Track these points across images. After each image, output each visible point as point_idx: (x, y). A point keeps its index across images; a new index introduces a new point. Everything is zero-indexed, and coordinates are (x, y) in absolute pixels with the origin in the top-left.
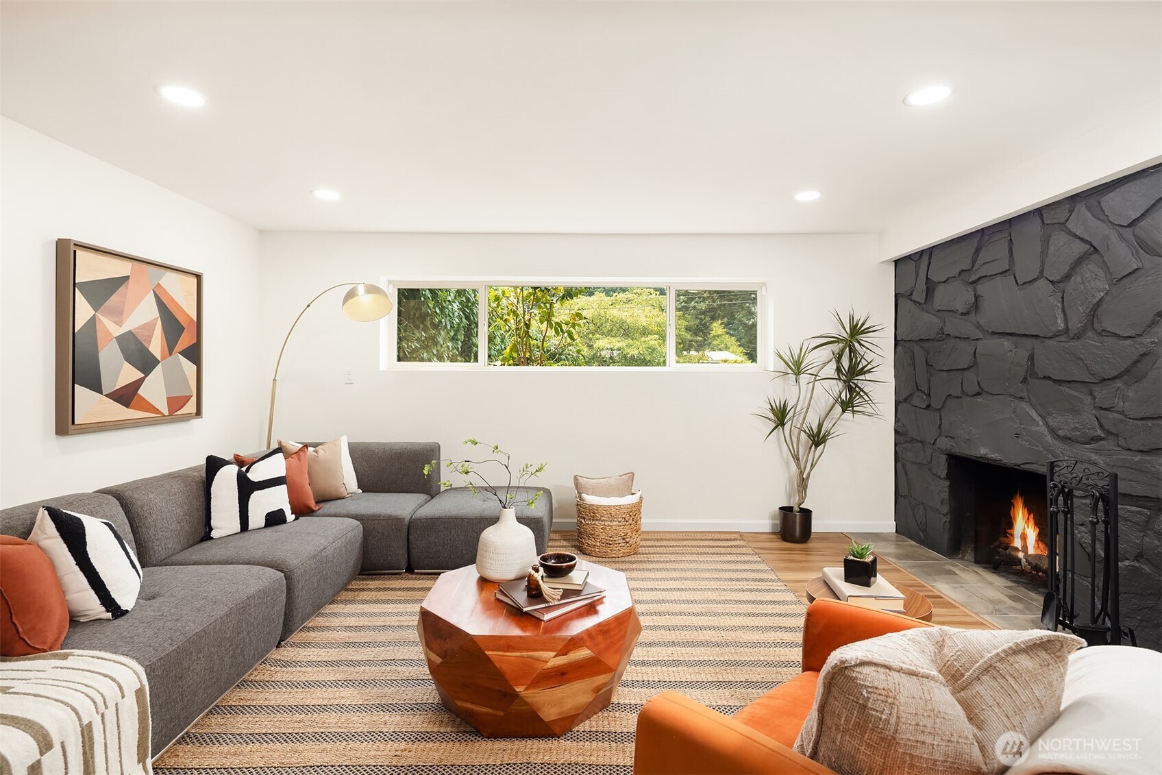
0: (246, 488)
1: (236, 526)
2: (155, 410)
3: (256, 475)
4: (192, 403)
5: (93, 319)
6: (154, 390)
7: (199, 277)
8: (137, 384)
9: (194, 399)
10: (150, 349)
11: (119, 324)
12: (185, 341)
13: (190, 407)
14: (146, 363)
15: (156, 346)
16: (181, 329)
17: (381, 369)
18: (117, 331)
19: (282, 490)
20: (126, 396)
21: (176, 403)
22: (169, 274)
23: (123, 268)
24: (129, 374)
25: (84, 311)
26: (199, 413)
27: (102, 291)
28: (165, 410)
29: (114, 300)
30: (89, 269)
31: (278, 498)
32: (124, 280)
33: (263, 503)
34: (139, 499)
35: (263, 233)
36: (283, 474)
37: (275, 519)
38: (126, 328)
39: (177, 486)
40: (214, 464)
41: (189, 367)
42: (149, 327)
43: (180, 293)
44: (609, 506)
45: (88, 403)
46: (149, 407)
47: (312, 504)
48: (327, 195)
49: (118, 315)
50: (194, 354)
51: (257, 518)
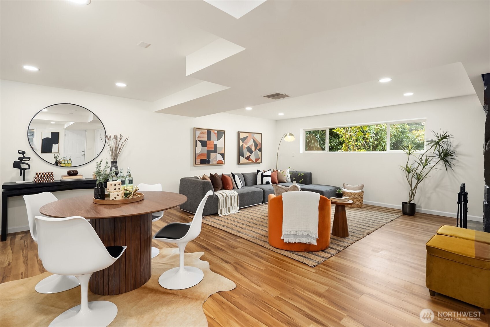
0: (263, 176)
1: (261, 183)
2: (253, 161)
3: (264, 174)
4: (260, 160)
5: (243, 145)
6: (253, 157)
7: (261, 134)
8: (250, 156)
9: (260, 159)
10: (252, 149)
11: (247, 145)
12: (258, 147)
13: (259, 161)
14: (251, 152)
15: (253, 149)
16: (258, 145)
17: (300, 153)
19: (270, 178)
20: (248, 158)
21: (257, 160)
22: (255, 134)
23: (247, 135)
24: (248, 154)
25: (241, 143)
26: (261, 162)
27: (244, 139)
28: (255, 161)
29: (246, 140)
30: (242, 136)
31: (269, 179)
32: (248, 137)
33: (266, 179)
34: (246, 175)
35: (276, 121)
36: (270, 175)
37: (268, 183)
39: (252, 175)
40: (258, 171)
41: (259, 153)
42: (252, 145)
43: (257, 138)
44: (348, 192)
45: (242, 160)
46: (252, 160)
47: (277, 182)
48: (281, 114)
49: (246, 143)
50: (260, 150)
51: (264, 182)
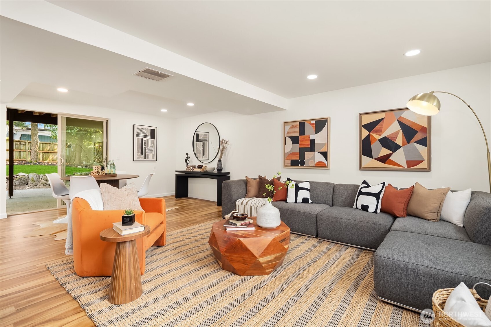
2: (399, 165)
5: (369, 135)
8: (390, 155)
9: (426, 162)
10: (396, 142)
11: (380, 135)
12: (418, 137)
13: (423, 166)
15: (399, 141)
16: (416, 132)
18: (378, 137)
20: (384, 159)
21: (412, 163)
23: (380, 116)
24: (385, 152)
26: (430, 169)
28: (405, 166)
29: (378, 127)
32: (382, 119)
38: (383, 136)
41: (422, 148)
42: (396, 133)
46: (395, 164)
49: (379, 132)
50: (426, 142)
